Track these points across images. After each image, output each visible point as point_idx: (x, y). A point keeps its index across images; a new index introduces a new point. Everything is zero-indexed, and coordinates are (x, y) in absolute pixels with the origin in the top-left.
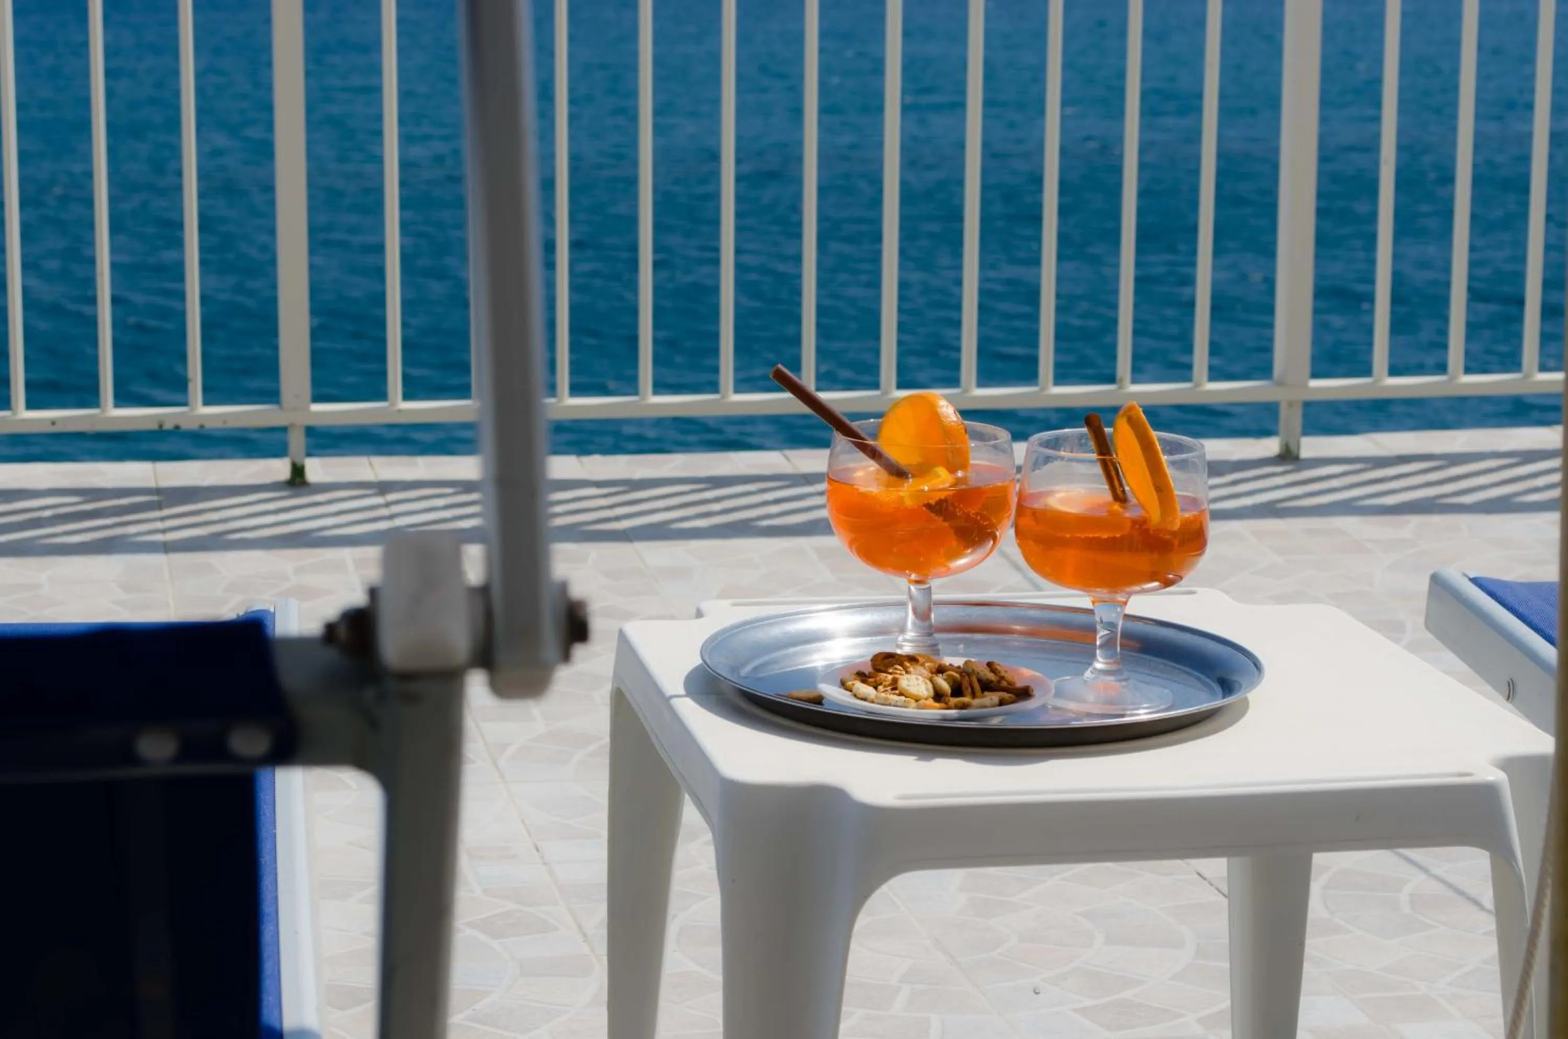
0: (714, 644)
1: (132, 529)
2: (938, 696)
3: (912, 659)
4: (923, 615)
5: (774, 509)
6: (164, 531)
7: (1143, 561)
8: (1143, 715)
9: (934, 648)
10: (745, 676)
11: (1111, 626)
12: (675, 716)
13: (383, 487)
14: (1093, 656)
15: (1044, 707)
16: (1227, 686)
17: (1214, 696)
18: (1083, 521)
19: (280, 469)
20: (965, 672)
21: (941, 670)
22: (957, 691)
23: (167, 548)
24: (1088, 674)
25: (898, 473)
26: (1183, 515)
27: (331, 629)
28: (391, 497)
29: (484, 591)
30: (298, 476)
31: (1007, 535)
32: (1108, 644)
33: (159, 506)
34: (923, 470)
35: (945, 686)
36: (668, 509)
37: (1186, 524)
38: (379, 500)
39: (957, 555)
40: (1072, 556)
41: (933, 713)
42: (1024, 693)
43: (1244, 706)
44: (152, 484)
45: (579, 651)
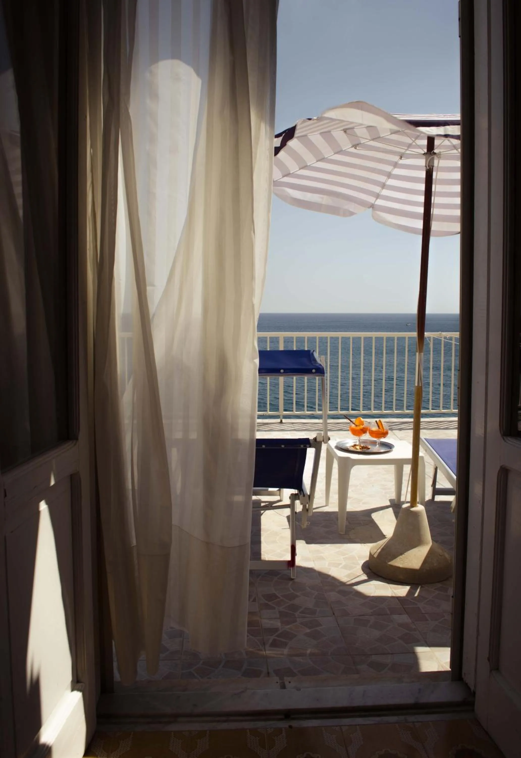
0: (338, 443)
1: (260, 428)
2: (360, 449)
3: (358, 445)
4: (359, 441)
5: (345, 427)
6: (265, 429)
7: (382, 435)
8: (382, 451)
9: (360, 444)
10: (341, 446)
11: (378, 442)
12: (333, 450)
13: (293, 423)
14: (376, 445)
15: (371, 450)
16: (391, 448)
17: (389, 449)
18: (376, 431)
19: (279, 420)
20: (363, 446)
21: (361, 446)
22: (362, 448)
23: (265, 431)
24: (376, 447)
25: (356, 426)
26: (385, 431)
27: (314, 439)
28: (294, 425)
29: (323, 436)
30: (281, 421)
31: (368, 432)
32: (378, 444)
33: (263, 425)
34: (359, 426)
35: (361, 447)
36: (331, 427)
37: (386, 432)
38: (292, 425)
39: (363, 434)
40: (374, 435)
41: (359, 450)
42: (369, 449)
43: (392, 451)
44: (262, 422)
45: (330, 441)
